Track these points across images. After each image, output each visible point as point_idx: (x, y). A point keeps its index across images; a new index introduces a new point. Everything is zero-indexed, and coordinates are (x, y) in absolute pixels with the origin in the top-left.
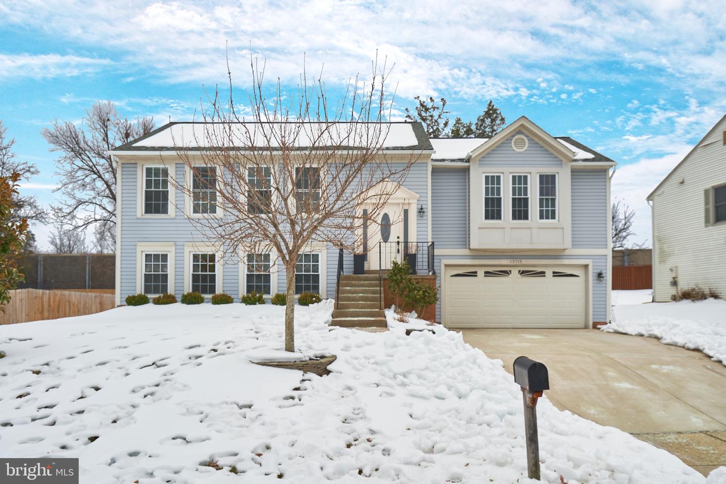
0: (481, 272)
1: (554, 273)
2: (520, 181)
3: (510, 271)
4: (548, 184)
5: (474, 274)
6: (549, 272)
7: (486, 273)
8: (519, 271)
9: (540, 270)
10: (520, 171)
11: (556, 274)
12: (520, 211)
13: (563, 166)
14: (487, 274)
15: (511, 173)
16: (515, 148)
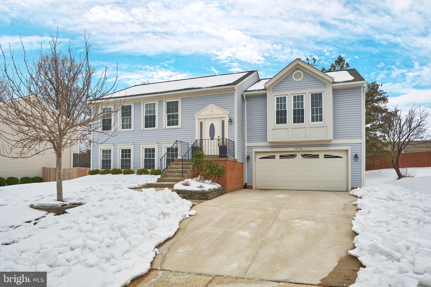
0: (277, 156)
1: (325, 155)
2: (298, 99)
3: (296, 155)
4: (317, 99)
5: (273, 157)
6: (321, 155)
7: (280, 156)
8: (302, 155)
9: (315, 154)
10: (298, 92)
11: (326, 156)
12: (299, 117)
13: (327, 87)
14: (282, 157)
15: (292, 94)
16: (294, 79)
